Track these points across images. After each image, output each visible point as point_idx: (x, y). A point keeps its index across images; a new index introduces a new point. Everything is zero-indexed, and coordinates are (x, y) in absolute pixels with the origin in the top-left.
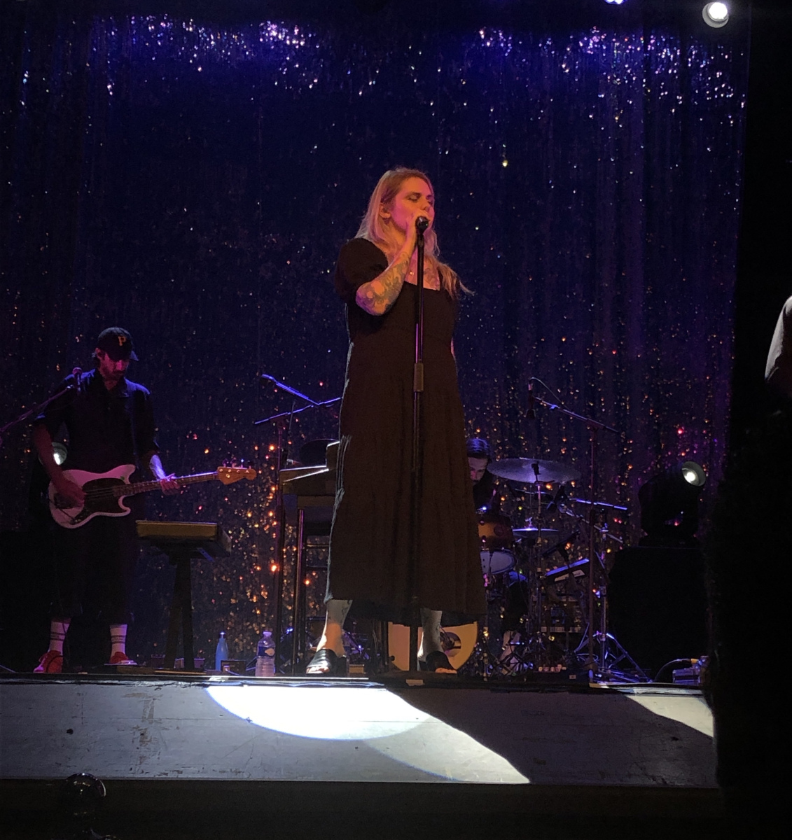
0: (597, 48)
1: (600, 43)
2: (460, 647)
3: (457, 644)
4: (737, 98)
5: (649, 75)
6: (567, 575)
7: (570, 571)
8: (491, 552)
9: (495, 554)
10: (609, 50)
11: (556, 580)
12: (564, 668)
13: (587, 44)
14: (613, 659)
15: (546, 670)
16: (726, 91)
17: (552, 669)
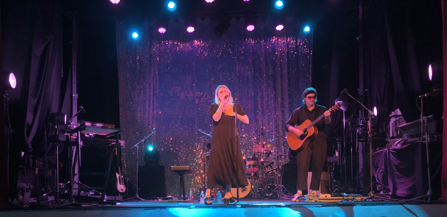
0: (275, 42)
1: (276, 40)
2: (247, 190)
3: (246, 190)
4: (310, 52)
5: (288, 47)
6: (272, 171)
7: (272, 170)
8: (254, 167)
9: (254, 168)
10: (278, 42)
11: (269, 173)
12: (272, 195)
13: (272, 41)
14: (284, 191)
15: (268, 195)
16: (307, 50)
17: (269, 195)
